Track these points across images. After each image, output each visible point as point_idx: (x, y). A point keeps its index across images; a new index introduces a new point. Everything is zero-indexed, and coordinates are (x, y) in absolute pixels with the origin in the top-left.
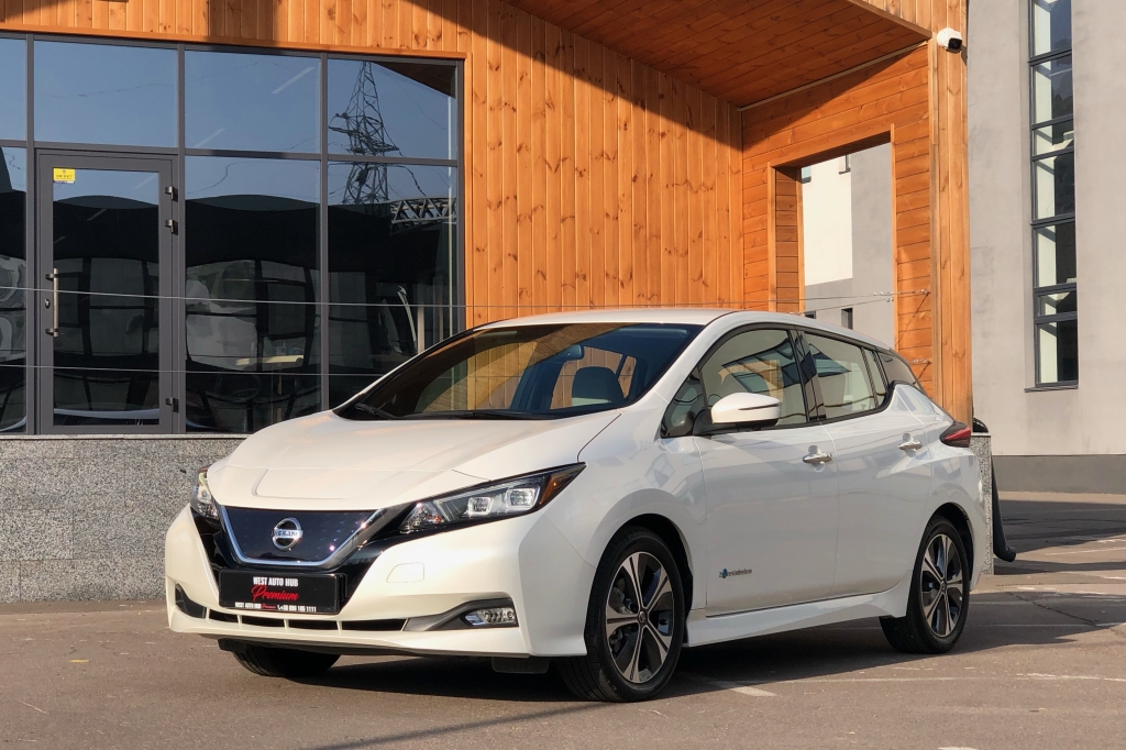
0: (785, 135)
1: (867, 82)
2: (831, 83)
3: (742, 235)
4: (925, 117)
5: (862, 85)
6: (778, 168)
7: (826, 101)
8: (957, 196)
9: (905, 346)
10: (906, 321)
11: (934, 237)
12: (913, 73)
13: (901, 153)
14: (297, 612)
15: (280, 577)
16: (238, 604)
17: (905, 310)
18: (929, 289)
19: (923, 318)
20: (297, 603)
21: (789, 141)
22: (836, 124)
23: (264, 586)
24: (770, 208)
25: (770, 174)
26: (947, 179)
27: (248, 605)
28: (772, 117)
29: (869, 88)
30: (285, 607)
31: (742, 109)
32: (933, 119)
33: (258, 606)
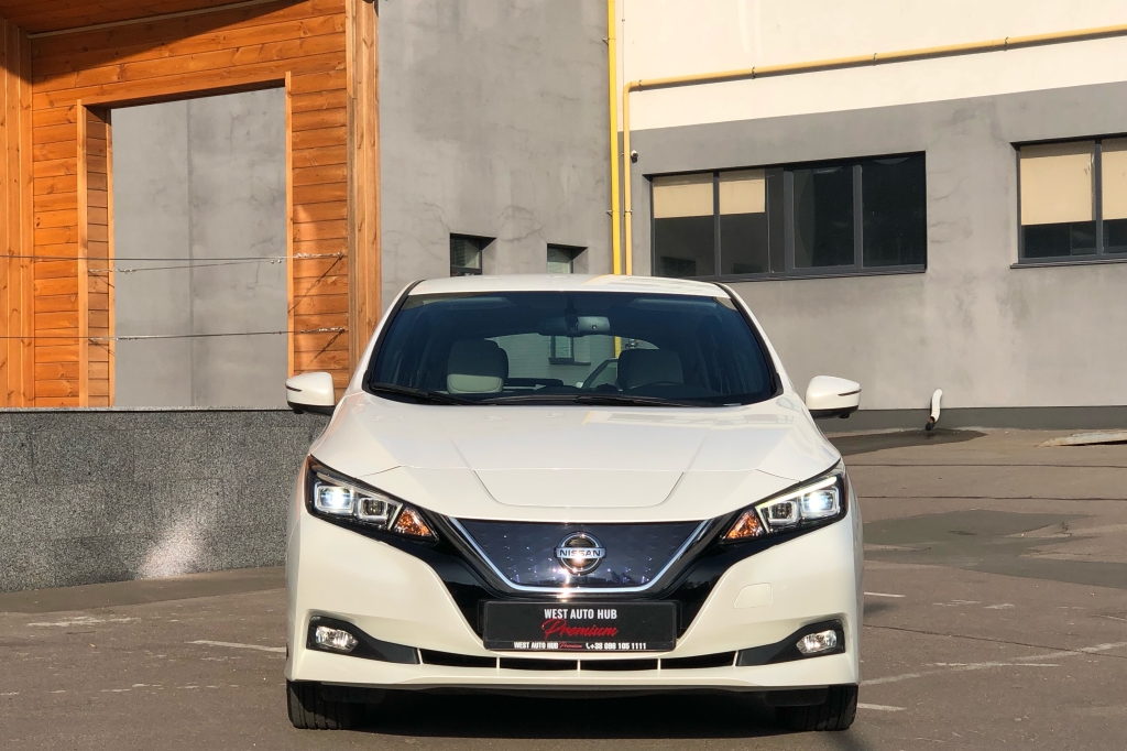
0: (110, 71)
1: (247, 23)
2: (186, 19)
3: (32, 179)
4: (342, 67)
5: (238, 25)
6: (90, 108)
7: (181, 38)
8: (371, 154)
9: (302, 312)
10: (305, 285)
11: (352, 197)
12: (322, 18)
13: (299, 104)
14: (617, 650)
15: (588, 608)
16: (518, 645)
17: (304, 274)
18: (344, 251)
19: (334, 283)
20: (617, 639)
21: (115, 78)
22: (193, 65)
23: (562, 621)
24: (81, 151)
25: (81, 114)
26: (362, 136)
27: (535, 645)
28: (85, 49)
29: (250, 30)
30: (599, 646)
31: (35, 36)
32: (350, 71)
33: (554, 645)
